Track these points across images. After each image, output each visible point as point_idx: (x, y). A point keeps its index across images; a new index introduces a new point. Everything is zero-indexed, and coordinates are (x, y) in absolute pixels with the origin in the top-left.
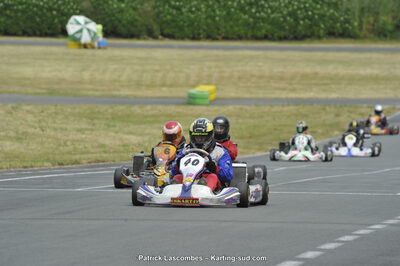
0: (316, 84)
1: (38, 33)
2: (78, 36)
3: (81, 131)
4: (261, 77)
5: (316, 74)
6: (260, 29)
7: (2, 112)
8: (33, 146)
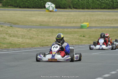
1: (37, 7)
2: (49, 8)
3: (49, 36)
4: (103, 20)
6: (102, 6)
7: (26, 31)
8: (35, 41)
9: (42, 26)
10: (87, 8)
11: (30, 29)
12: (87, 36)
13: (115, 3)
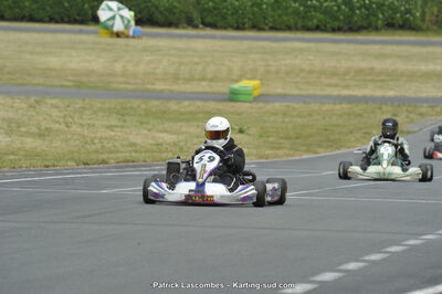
0: (372, 81)
1: (66, 19)
2: (110, 23)
3: (110, 127)
4: (311, 72)
5: (372, 69)
7: (24, 106)
8: (57, 143)
9: (82, 88)
10: (255, 27)
11: (38, 98)
12: (253, 131)
13: (359, 9)
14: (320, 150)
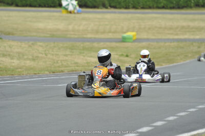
0: (189, 31)
1: (47, 6)
2: (67, 7)
3: (66, 55)
4: (160, 28)
5: (189, 26)
6: (160, 3)
7: (26, 46)
8: (41, 63)
9: (54, 38)
11: (33, 43)
12: (133, 56)
14: (164, 64)
